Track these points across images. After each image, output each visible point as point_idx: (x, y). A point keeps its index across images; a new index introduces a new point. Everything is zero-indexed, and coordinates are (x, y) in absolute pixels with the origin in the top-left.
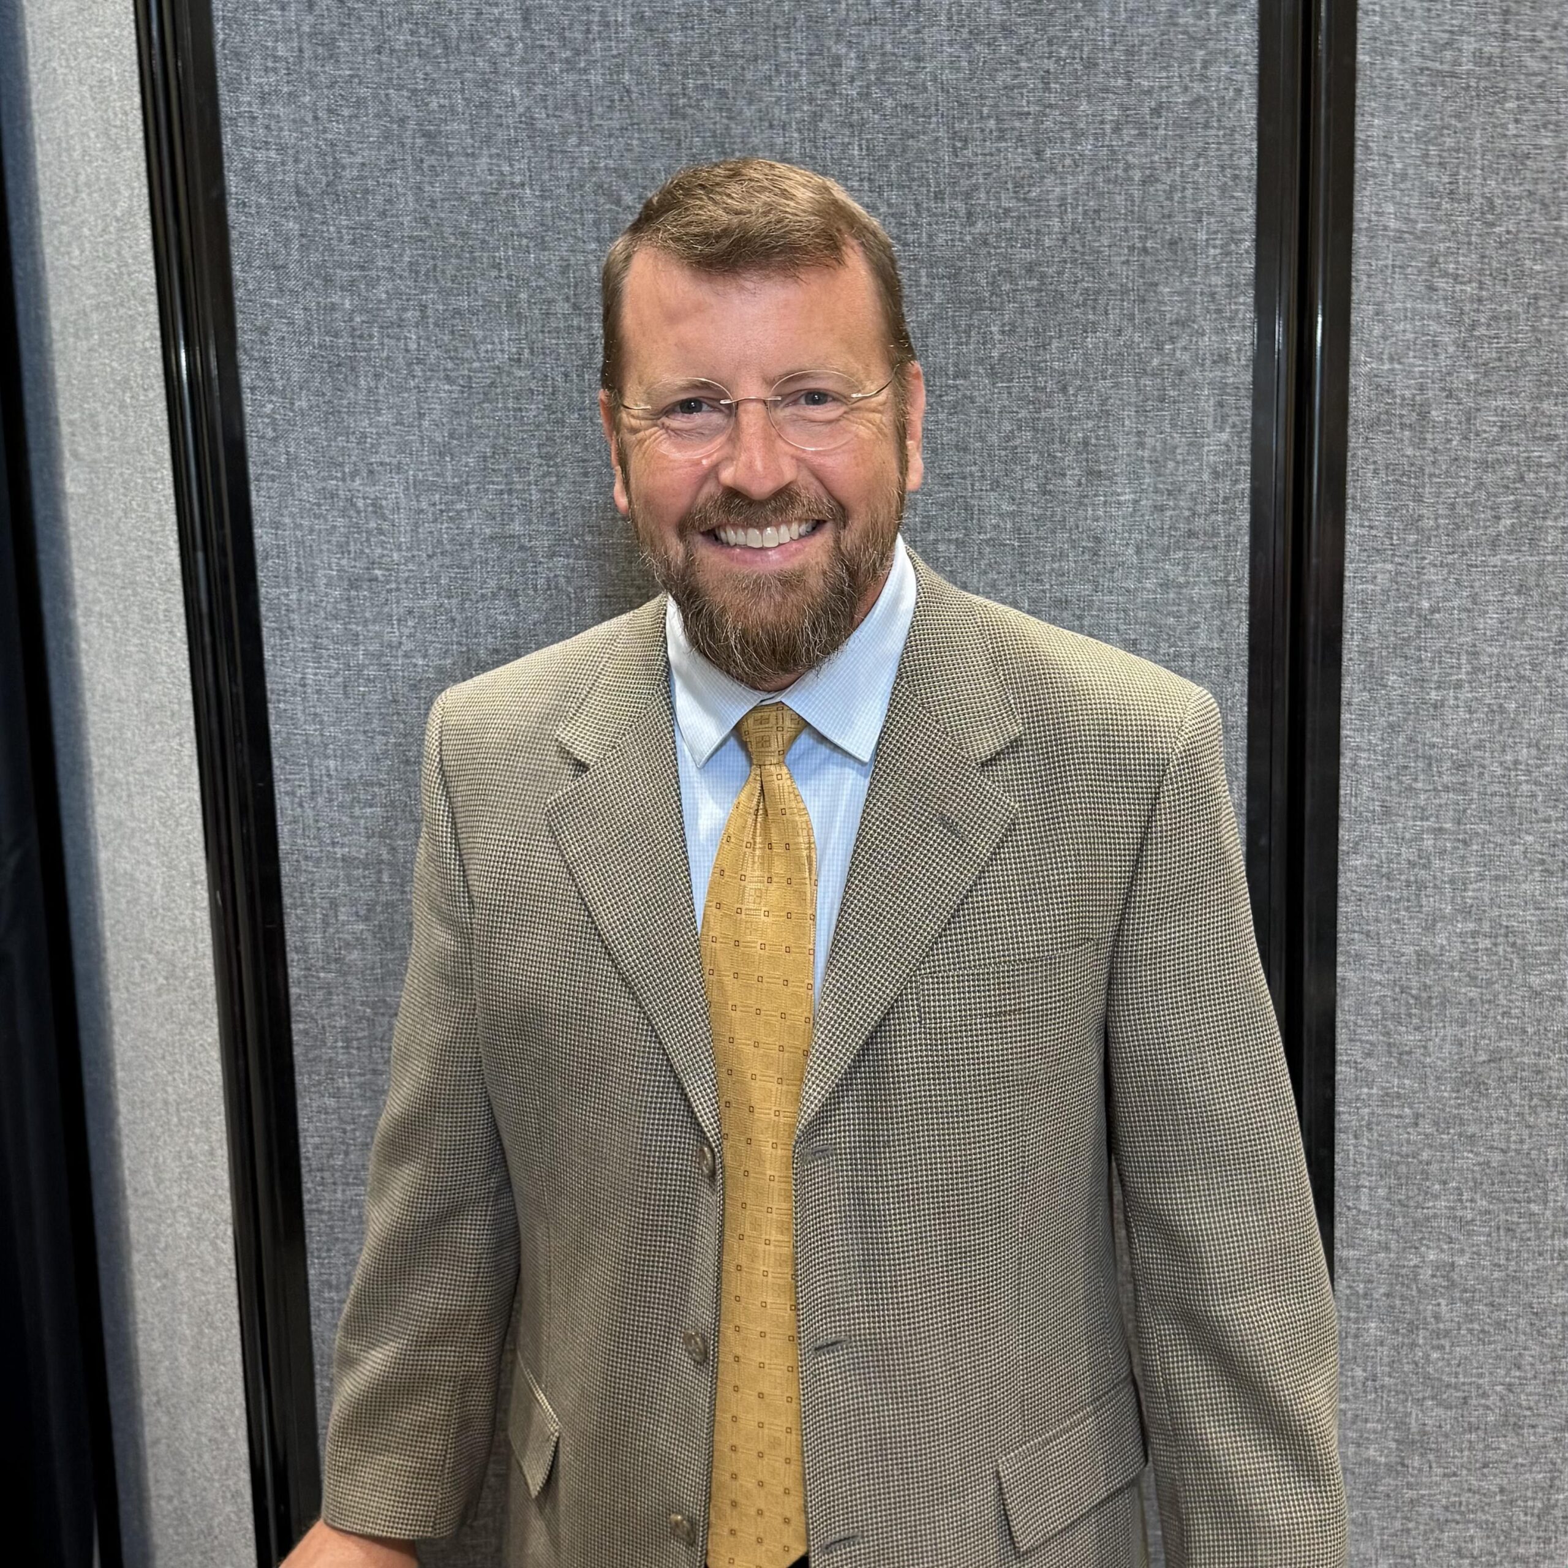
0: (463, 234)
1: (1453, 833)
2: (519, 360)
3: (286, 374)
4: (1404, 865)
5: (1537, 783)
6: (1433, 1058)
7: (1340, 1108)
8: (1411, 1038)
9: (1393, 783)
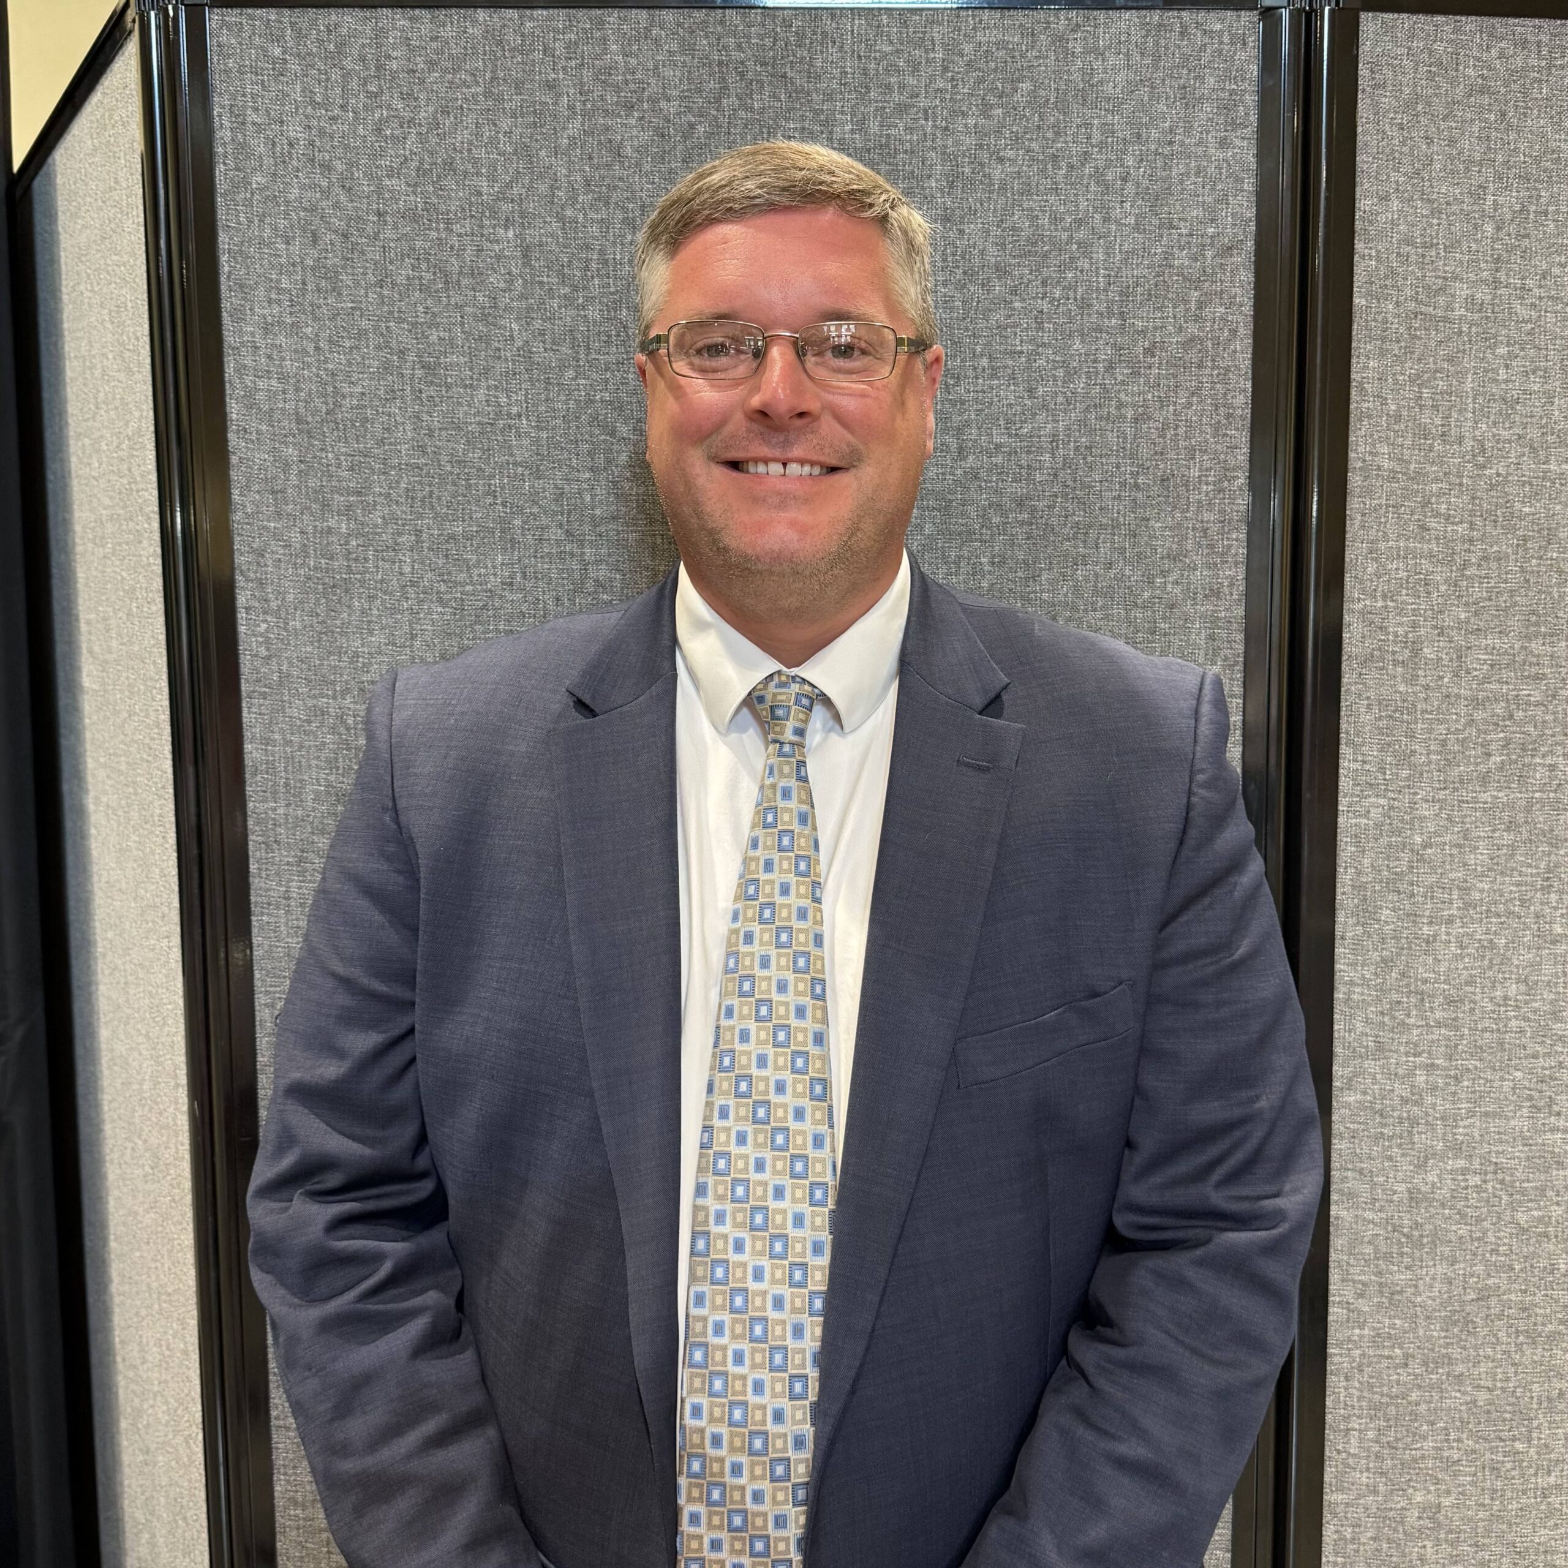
0: (459, 462)
1: (1446, 1069)
2: (511, 584)
3: (280, 594)
4: (1397, 1101)
5: (1526, 1019)
6: (1424, 1297)
7: (1331, 1350)
8: (1402, 1277)
9: (1386, 1019)
